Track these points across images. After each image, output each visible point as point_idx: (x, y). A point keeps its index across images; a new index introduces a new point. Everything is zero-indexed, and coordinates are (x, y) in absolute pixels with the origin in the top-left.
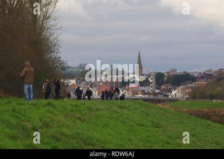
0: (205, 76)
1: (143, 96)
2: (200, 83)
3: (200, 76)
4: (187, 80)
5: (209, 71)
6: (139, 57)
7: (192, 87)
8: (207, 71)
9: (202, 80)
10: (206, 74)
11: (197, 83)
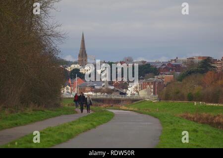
0: (170, 67)
1: (94, 94)
2: (164, 76)
3: (164, 67)
4: (147, 72)
5: (175, 60)
6: (83, 41)
7: (155, 82)
8: (172, 60)
9: (167, 73)
10: (172, 65)
11: (160, 76)
